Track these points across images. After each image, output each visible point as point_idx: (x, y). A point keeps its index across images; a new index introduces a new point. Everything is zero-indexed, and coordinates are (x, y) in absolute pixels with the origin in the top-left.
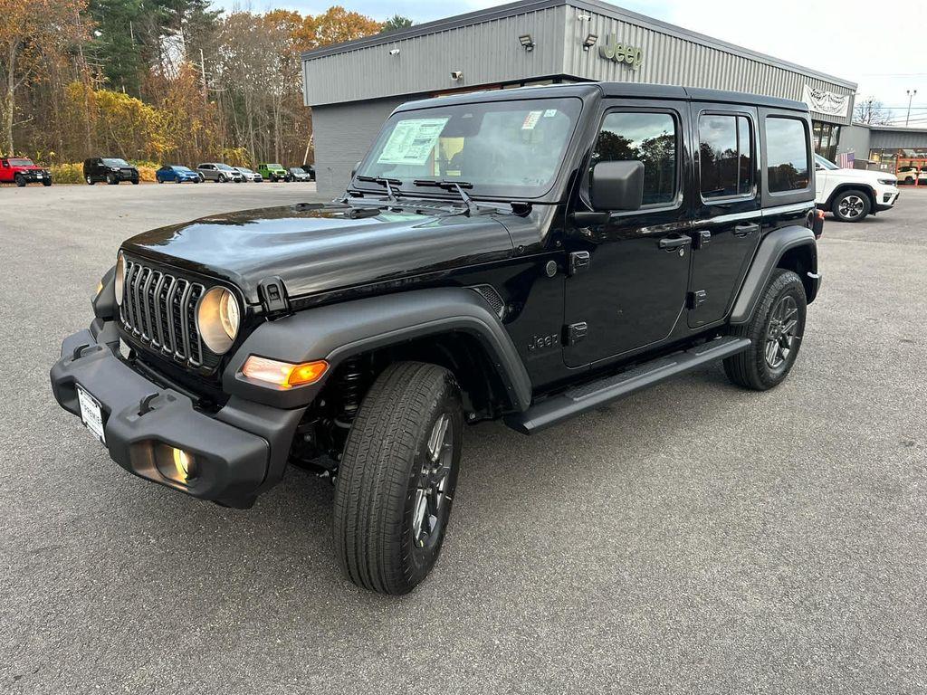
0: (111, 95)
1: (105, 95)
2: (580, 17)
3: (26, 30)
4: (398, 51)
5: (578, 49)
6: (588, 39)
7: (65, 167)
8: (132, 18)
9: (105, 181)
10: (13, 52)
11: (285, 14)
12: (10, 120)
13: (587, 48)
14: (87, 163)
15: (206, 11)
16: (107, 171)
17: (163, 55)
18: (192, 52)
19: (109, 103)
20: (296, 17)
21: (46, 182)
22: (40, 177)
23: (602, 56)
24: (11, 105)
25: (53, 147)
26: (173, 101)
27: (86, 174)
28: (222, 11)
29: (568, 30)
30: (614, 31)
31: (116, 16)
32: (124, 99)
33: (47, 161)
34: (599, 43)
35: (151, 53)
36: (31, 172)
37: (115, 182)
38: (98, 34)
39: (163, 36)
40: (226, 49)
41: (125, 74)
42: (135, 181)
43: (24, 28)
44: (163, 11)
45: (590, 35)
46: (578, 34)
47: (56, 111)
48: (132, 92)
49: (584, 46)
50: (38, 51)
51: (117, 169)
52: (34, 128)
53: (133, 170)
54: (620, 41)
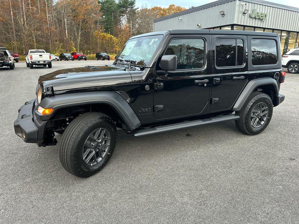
0: (105, 34)
1: (104, 34)
2: (242, 4)
3: (85, 17)
4: (181, 18)
5: (241, 15)
6: (245, 11)
7: (92, 55)
8: (113, 12)
9: (101, 59)
10: (81, 23)
11: (157, 7)
12: (79, 42)
13: (244, 14)
14: (97, 54)
15: (134, 8)
16: (101, 56)
17: (121, 22)
18: (129, 21)
19: (104, 37)
20: (160, 9)
21: (85, 59)
22: (84, 58)
23: (250, 17)
24: (79, 37)
25: (89, 50)
26: (122, 36)
27: (96, 57)
28: (138, 8)
29: (237, 8)
30: (256, 8)
31: (109, 11)
32: (109, 35)
33: (87, 54)
34: (250, 12)
35: (118, 21)
36: (82, 56)
37: (104, 60)
38: (104, 17)
39: (121, 17)
40: (139, 20)
41: (110, 28)
42: (109, 60)
43: (84, 16)
44: (122, 9)
45: (245, 10)
46: (241, 10)
47: (91, 39)
48: (111, 34)
49: (243, 14)
50: (87, 22)
51: (104, 56)
52: (85, 44)
53: (108, 56)
54: (258, 11)
